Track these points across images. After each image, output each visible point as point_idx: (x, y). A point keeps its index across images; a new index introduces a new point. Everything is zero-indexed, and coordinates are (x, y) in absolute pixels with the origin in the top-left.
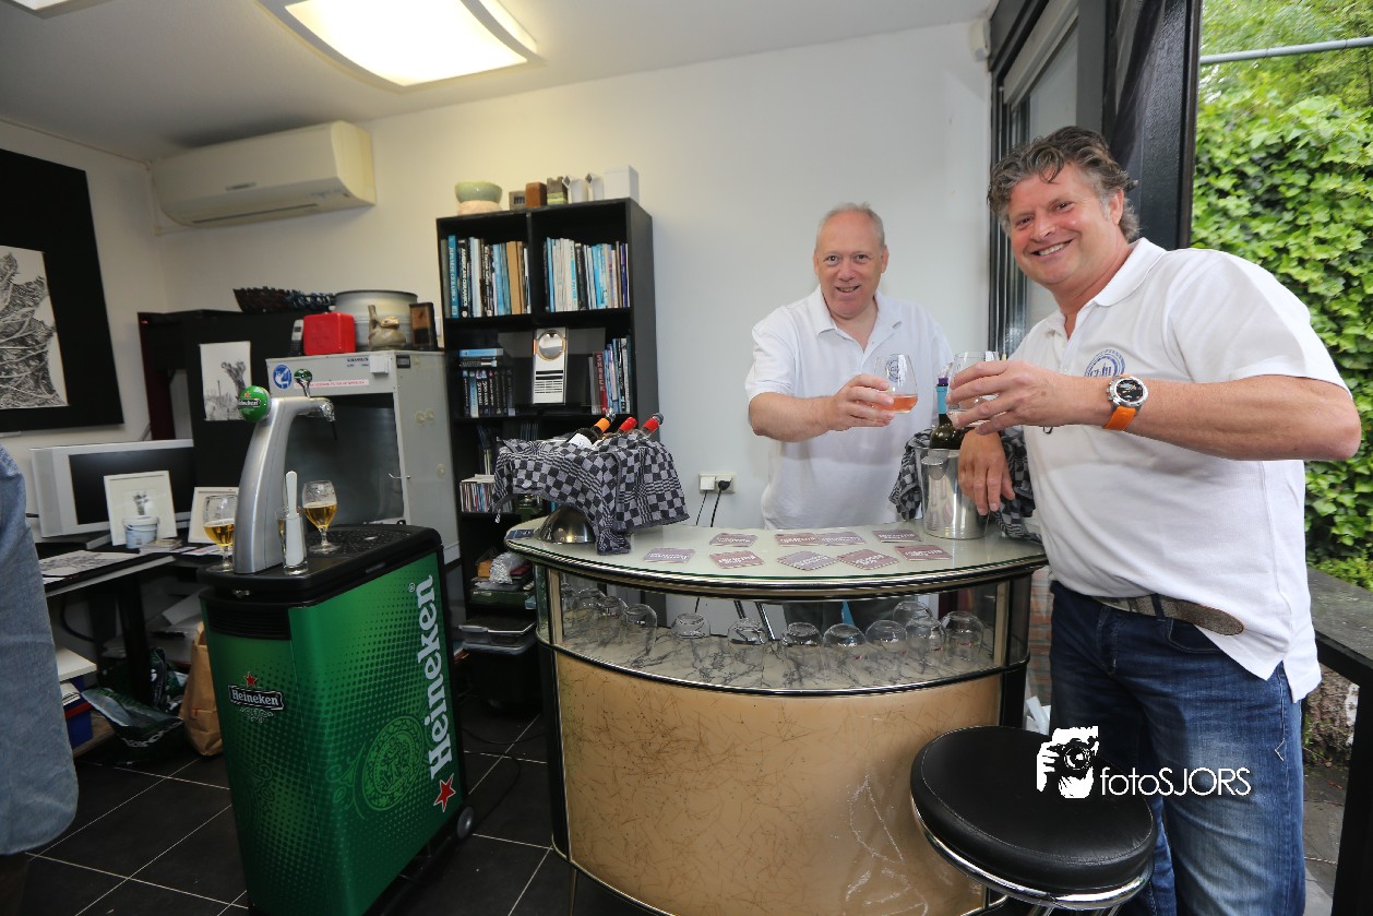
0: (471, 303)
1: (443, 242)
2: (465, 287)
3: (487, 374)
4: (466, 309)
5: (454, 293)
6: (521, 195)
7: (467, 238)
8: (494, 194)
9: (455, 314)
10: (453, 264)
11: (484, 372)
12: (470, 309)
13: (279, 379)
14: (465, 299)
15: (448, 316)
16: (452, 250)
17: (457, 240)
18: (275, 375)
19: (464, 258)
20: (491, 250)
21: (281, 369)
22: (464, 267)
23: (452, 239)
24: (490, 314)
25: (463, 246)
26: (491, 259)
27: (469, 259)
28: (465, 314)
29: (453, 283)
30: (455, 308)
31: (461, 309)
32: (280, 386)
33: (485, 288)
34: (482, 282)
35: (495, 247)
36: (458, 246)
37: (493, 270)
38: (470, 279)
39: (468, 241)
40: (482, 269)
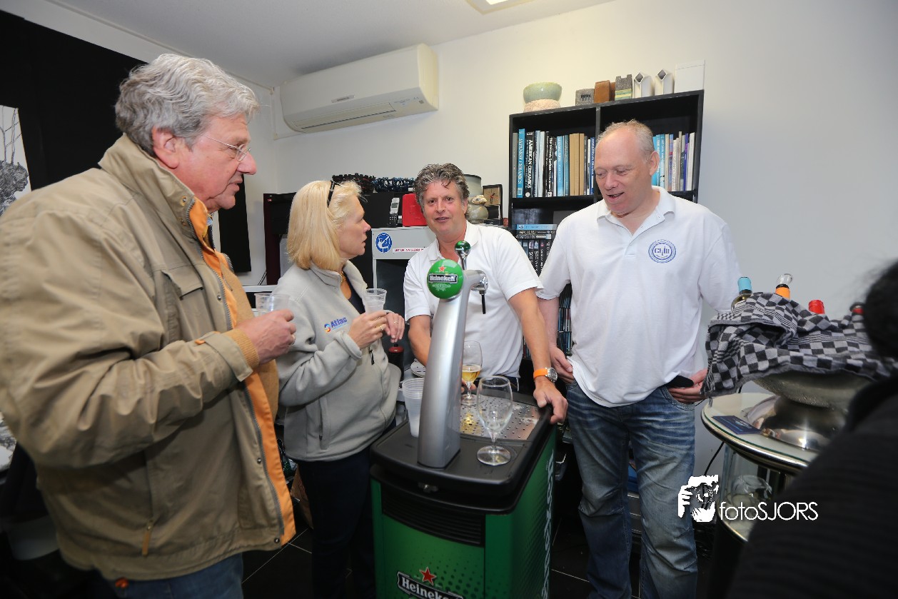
0: (534, 186)
1: (515, 135)
2: (530, 172)
3: (539, 245)
4: (529, 190)
5: (520, 177)
6: (587, 93)
7: (534, 130)
8: (556, 94)
9: (520, 194)
10: (521, 153)
11: (536, 243)
12: (532, 190)
13: (380, 244)
14: (530, 182)
15: (514, 196)
16: (522, 141)
17: (526, 132)
18: (377, 243)
19: (531, 148)
20: (555, 141)
21: (383, 237)
22: (530, 155)
23: (522, 132)
24: (549, 195)
25: (530, 138)
26: (554, 150)
27: (534, 149)
28: (528, 195)
29: (520, 169)
30: (521, 189)
31: (525, 190)
32: (381, 250)
33: (547, 173)
34: (546, 168)
35: (559, 139)
36: (527, 138)
37: (555, 158)
38: (534, 165)
39: (535, 134)
40: (546, 156)
